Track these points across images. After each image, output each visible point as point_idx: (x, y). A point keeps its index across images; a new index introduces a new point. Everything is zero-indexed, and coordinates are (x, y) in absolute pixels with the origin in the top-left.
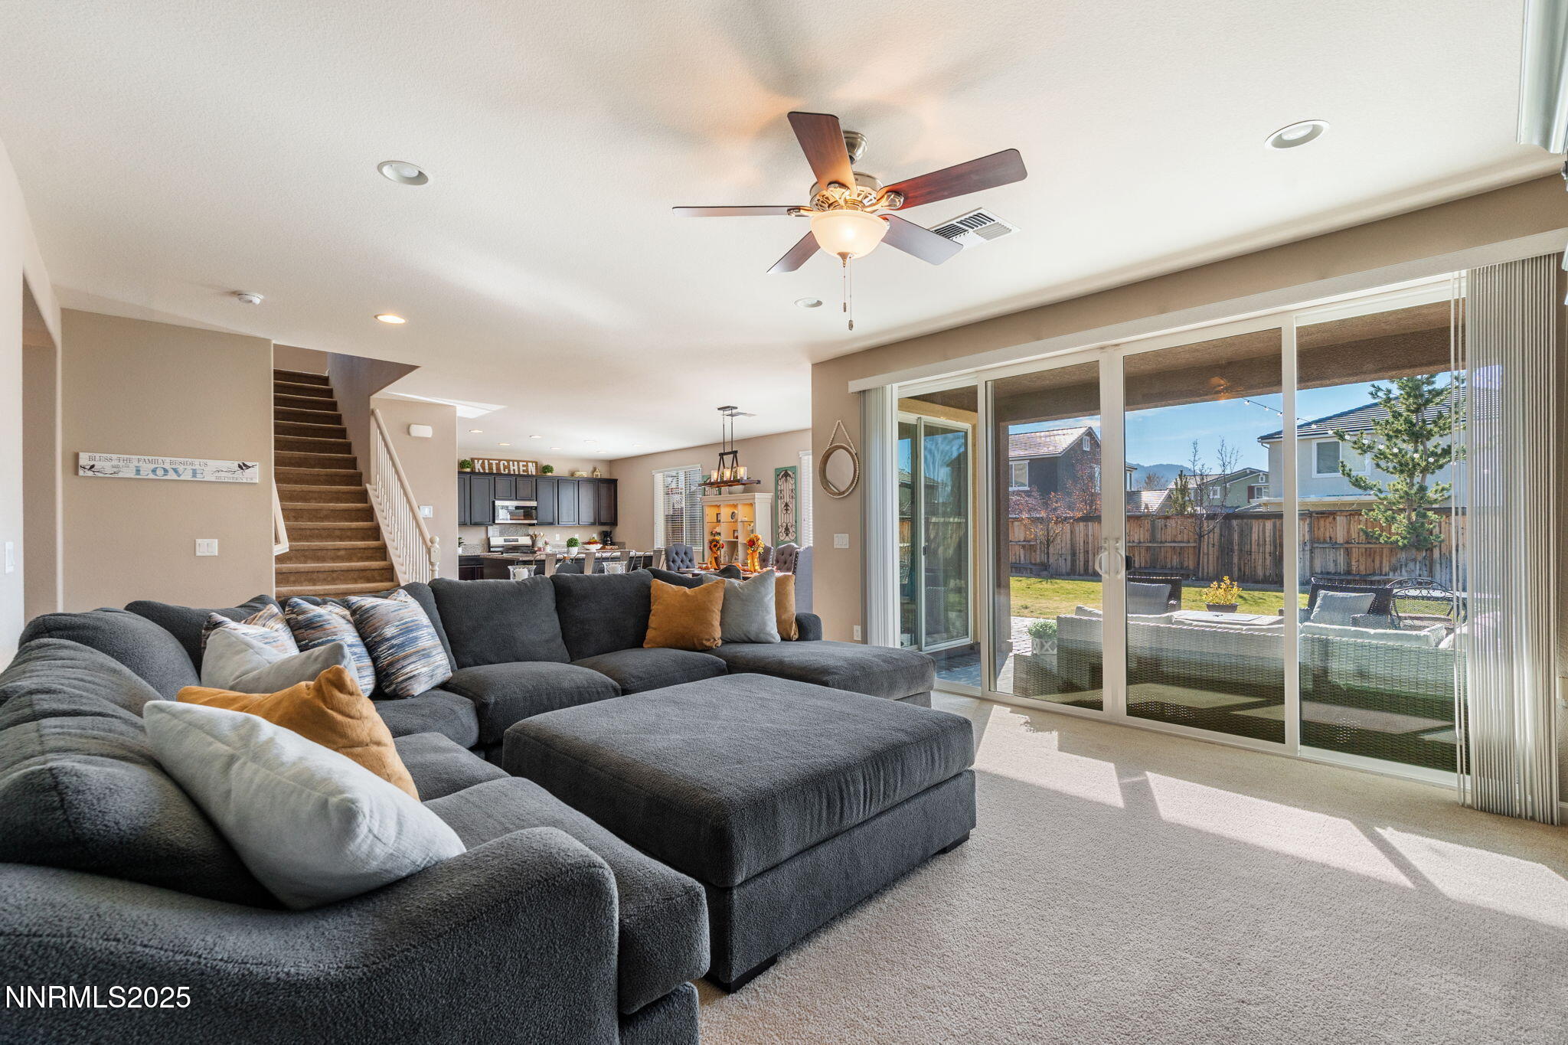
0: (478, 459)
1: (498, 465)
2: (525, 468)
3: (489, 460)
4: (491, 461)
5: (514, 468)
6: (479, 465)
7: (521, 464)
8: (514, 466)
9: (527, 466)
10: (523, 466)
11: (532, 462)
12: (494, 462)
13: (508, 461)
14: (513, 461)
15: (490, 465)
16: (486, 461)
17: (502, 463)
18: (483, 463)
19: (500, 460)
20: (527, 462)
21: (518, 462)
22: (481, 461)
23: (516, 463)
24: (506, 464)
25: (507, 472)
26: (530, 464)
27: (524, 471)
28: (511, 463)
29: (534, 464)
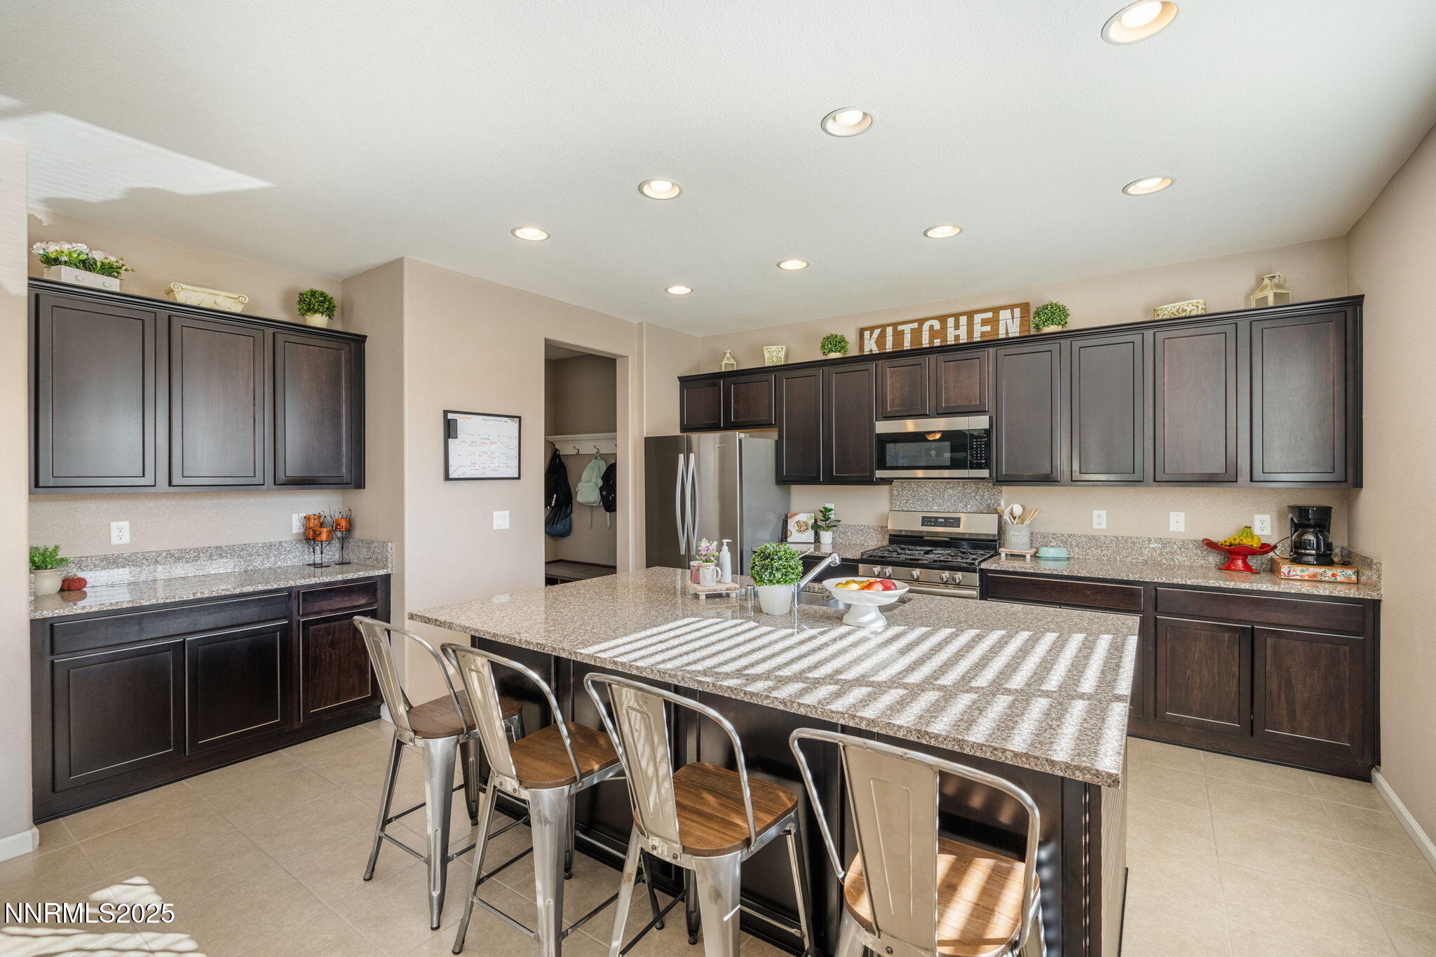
0: (872, 329)
1: (917, 333)
2: (988, 328)
3: (895, 325)
4: (900, 328)
5: (957, 333)
6: (873, 341)
7: (978, 318)
8: (957, 327)
9: (994, 322)
10: (984, 322)
11: (1011, 307)
12: (907, 329)
13: (943, 319)
14: (957, 316)
15: (898, 335)
16: (889, 330)
17: (926, 326)
18: (882, 336)
19: (921, 322)
20: (996, 310)
21: (970, 315)
22: (877, 332)
23: (963, 320)
24: (937, 325)
25: (937, 342)
26: (1005, 315)
27: (983, 334)
28: (951, 322)
29: (1017, 311)
